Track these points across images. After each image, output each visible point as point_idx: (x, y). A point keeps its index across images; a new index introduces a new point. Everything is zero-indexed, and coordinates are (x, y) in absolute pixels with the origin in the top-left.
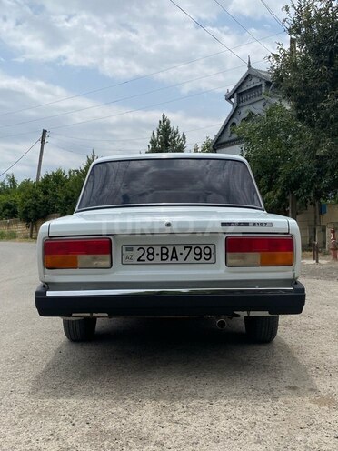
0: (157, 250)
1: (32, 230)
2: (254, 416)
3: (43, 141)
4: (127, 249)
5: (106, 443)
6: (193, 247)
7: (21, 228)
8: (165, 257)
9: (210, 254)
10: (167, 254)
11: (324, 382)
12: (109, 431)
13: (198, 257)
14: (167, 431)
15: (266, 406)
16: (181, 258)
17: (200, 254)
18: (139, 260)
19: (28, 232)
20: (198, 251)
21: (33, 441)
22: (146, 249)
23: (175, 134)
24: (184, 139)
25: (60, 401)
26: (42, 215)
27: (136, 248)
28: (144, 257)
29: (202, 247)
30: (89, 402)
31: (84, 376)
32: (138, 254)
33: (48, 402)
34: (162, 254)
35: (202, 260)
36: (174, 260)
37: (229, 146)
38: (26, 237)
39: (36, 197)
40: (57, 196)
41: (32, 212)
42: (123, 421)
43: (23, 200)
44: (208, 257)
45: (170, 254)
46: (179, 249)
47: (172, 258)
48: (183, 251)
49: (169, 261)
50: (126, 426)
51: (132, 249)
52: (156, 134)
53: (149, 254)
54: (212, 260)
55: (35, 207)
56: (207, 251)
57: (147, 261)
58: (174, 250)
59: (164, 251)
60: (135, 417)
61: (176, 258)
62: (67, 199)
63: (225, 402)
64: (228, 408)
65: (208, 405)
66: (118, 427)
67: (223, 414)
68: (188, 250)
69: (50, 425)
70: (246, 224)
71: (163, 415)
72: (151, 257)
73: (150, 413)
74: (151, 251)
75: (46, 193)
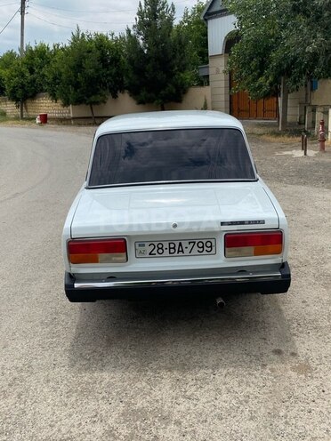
0: (166, 245)
1: (22, 110)
2: (248, 389)
3: (22, 12)
4: (140, 245)
5: (138, 423)
6: (197, 242)
7: (10, 108)
8: (172, 251)
9: (211, 247)
10: (174, 248)
11: (303, 343)
12: (139, 410)
13: (201, 250)
14: (182, 408)
15: (257, 375)
16: (186, 252)
17: (203, 247)
18: (150, 254)
19: (18, 112)
20: (201, 245)
21: (83, 423)
22: (156, 244)
23: (164, 4)
24: (173, 9)
25: (95, 375)
26: (31, 94)
27: (147, 244)
28: (155, 251)
29: (204, 242)
30: (118, 375)
31: (110, 342)
32: (149, 249)
33: (86, 377)
34: (170, 248)
35: (205, 252)
36: (181, 253)
37: (221, 16)
38: (17, 118)
39: (23, 76)
40: (44, 75)
41: (20, 91)
42: (148, 397)
43: (10, 79)
44: (209, 249)
45: (177, 248)
46: (185, 244)
47: (179, 251)
48: (188, 245)
49: (176, 254)
50: (150, 403)
51: (144, 245)
52: (143, 4)
53: (159, 249)
54: (213, 252)
55: (23, 86)
56: (209, 244)
57: (158, 255)
58: (180, 244)
59: (172, 246)
60: (156, 393)
61: (182, 251)
62: (55, 79)
63: (225, 371)
64: (227, 380)
65: (212, 376)
66: (145, 405)
67: (224, 387)
68: (192, 244)
69: (92, 405)
70: (242, 223)
71: (178, 390)
72: (160, 251)
73: (167, 387)
74: (160, 246)
75: (32, 71)
